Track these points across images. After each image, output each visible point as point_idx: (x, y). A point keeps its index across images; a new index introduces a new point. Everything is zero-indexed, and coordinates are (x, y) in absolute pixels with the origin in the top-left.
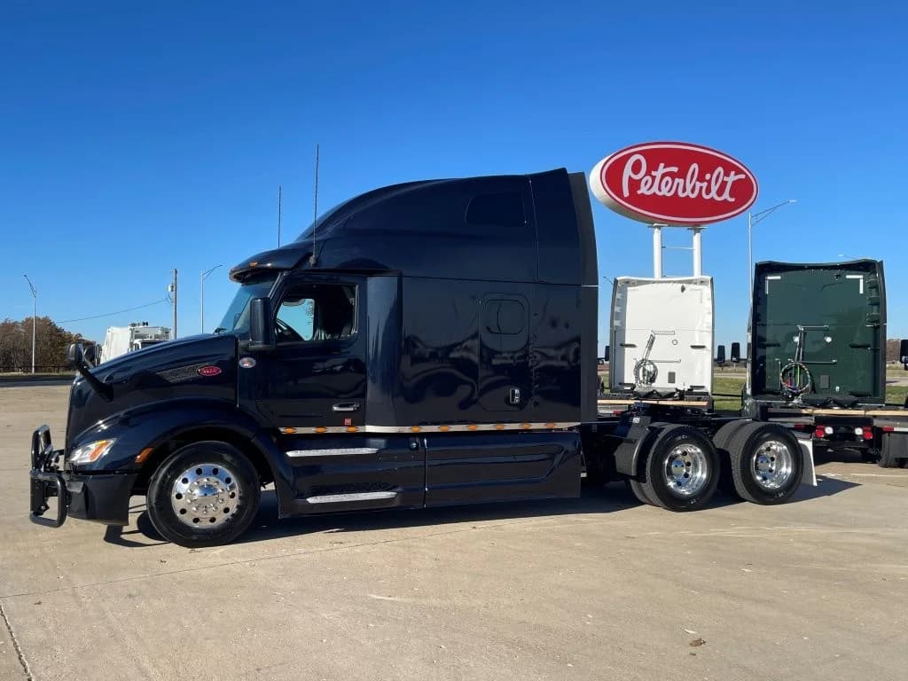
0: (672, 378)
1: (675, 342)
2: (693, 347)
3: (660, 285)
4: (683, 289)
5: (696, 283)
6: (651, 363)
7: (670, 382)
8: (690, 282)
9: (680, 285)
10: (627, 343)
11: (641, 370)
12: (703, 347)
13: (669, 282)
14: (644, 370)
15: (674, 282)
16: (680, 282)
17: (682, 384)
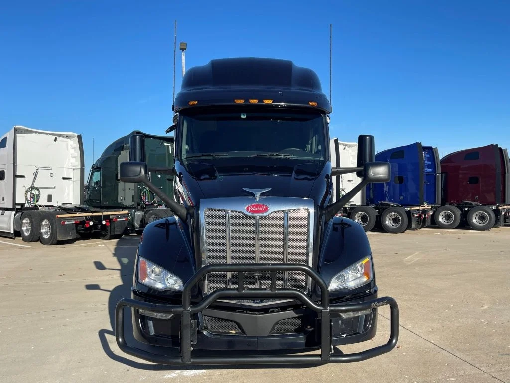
0: (50, 198)
1: (52, 175)
2: (64, 178)
3: (40, 134)
4: (56, 140)
5: (63, 137)
6: (37, 189)
7: (48, 202)
8: (60, 135)
9: (54, 137)
10: (18, 174)
11: (29, 193)
12: (71, 178)
13: (46, 134)
14: (31, 193)
15: (50, 134)
16: (53, 134)
17: (56, 203)
